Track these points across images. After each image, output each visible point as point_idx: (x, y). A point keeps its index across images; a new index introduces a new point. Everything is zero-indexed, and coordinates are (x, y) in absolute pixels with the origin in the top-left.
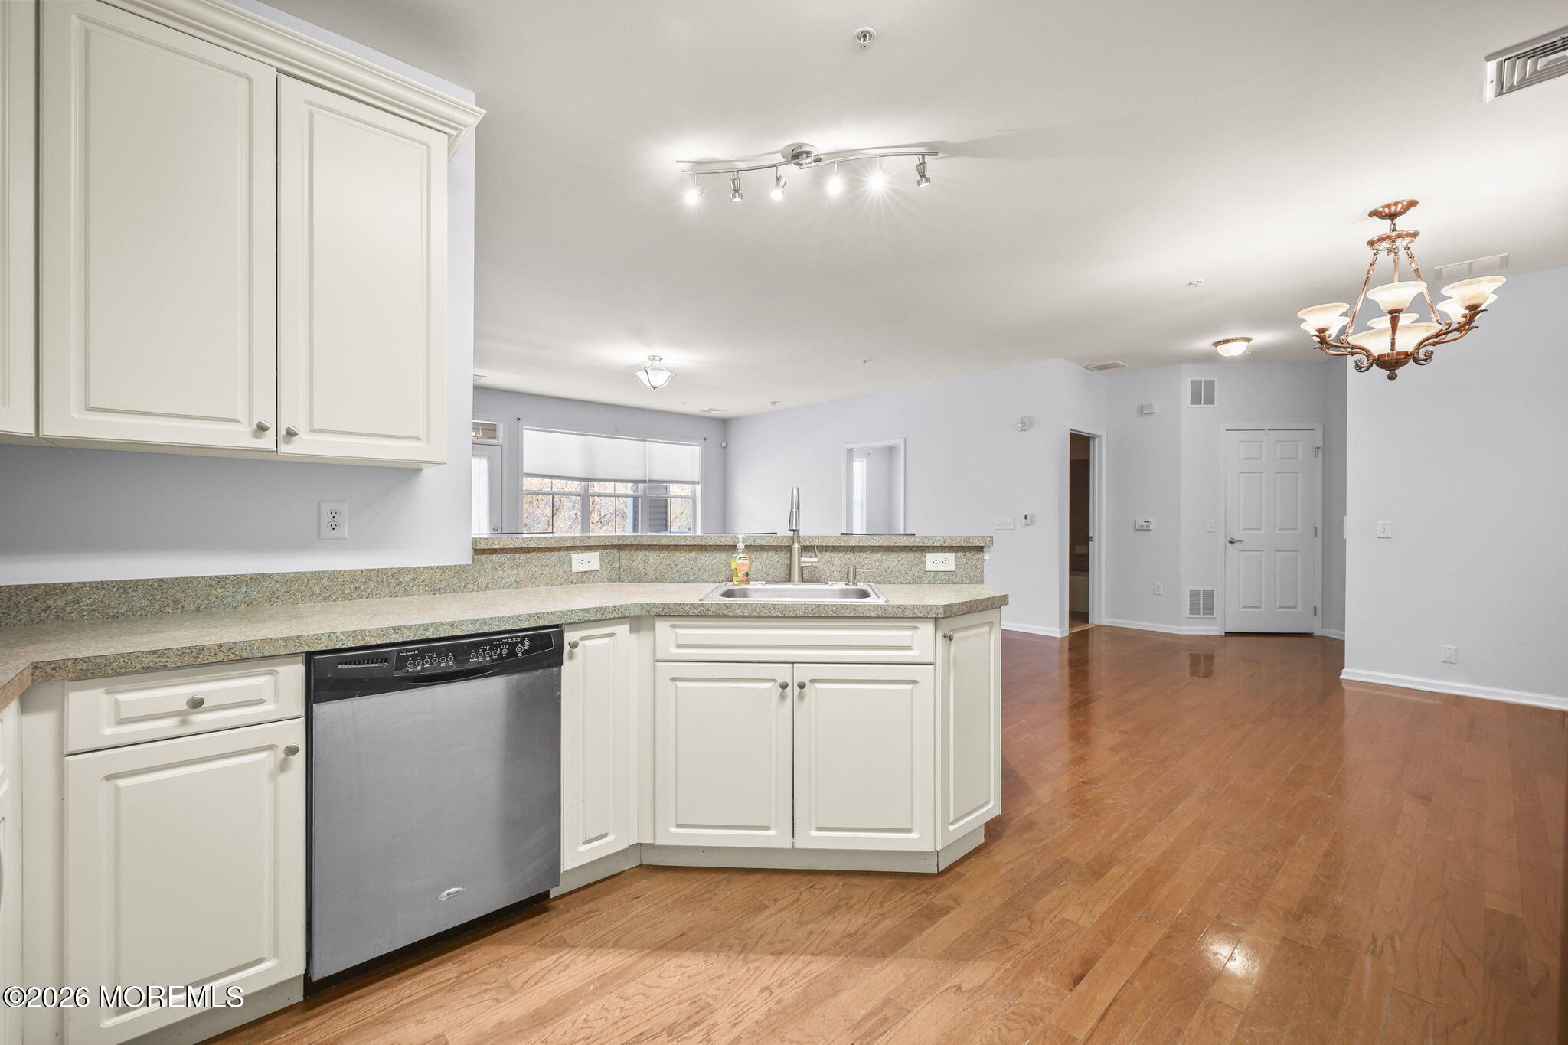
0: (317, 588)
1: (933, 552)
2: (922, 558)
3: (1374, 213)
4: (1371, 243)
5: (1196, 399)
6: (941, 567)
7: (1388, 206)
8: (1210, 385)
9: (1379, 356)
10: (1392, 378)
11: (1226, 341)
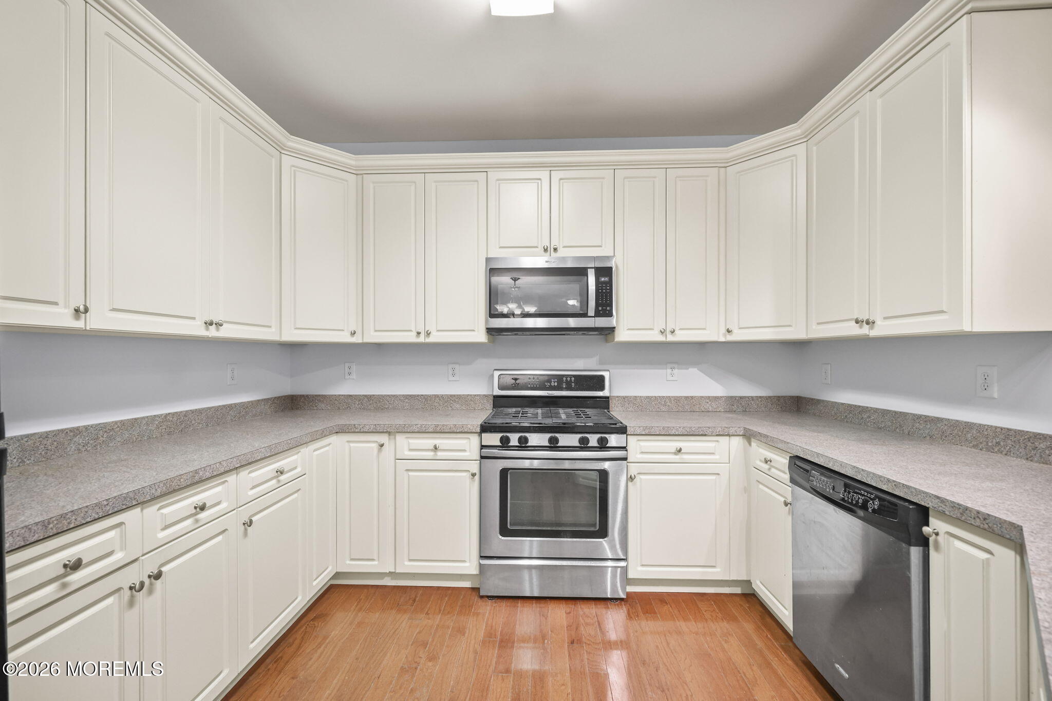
0: (969, 435)
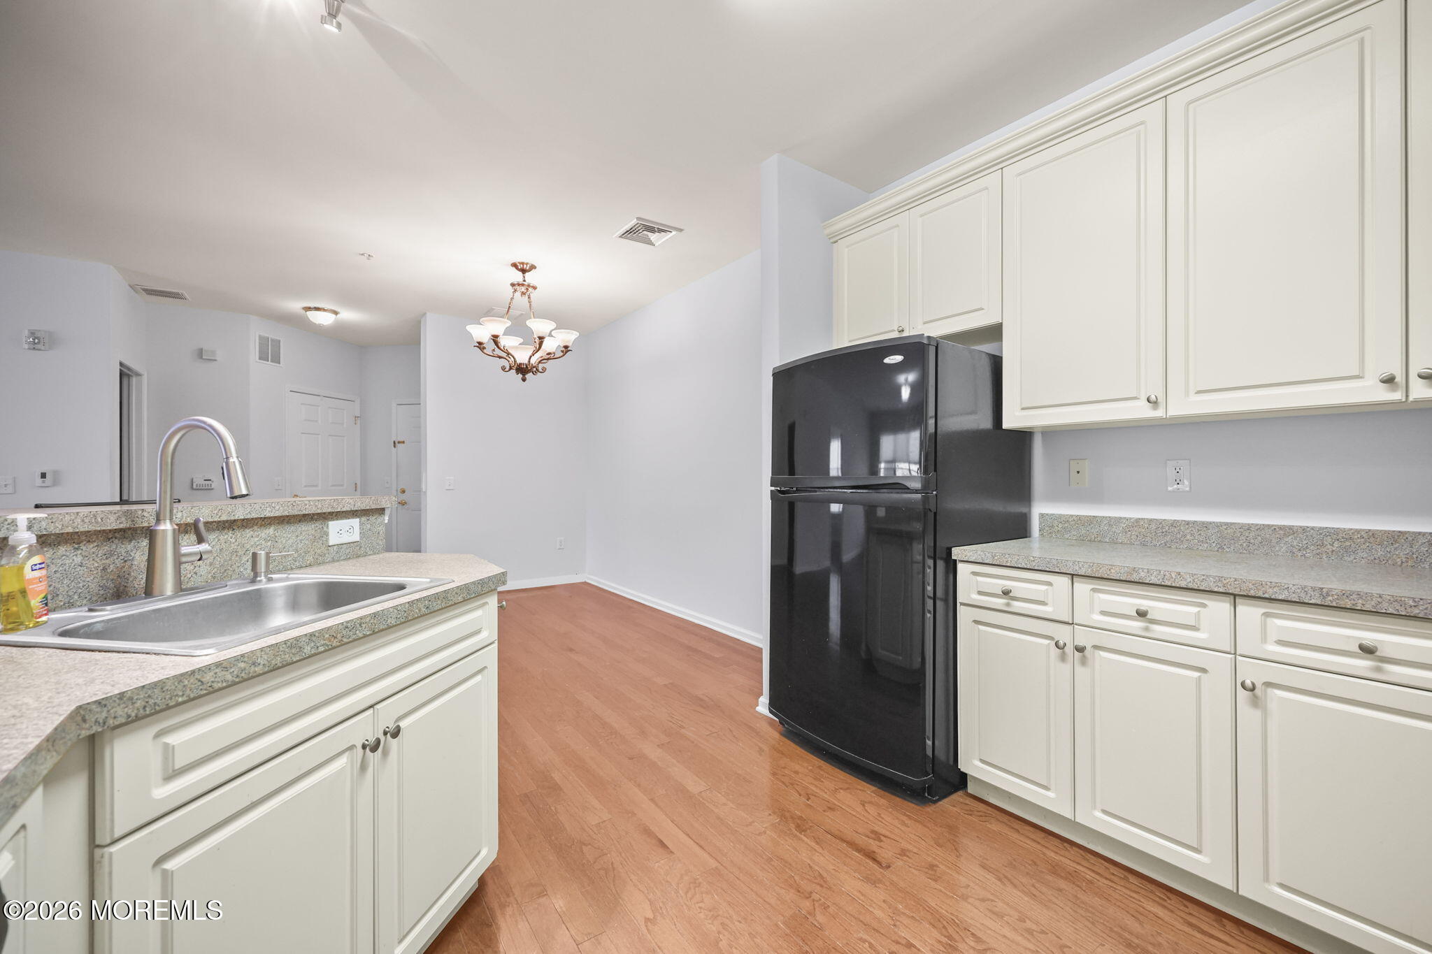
1: (337, 520)
2: (325, 529)
3: (514, 265)
4: (513, 285)
5: (263, 357)
6: (346, 538)
7: (523, 263)
8: (277, 343)
9: (520, 364)
10: (524, 380)
11: (317, 309)
